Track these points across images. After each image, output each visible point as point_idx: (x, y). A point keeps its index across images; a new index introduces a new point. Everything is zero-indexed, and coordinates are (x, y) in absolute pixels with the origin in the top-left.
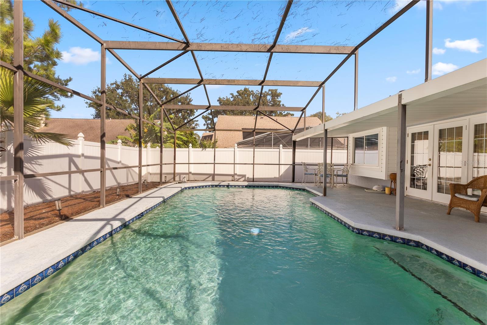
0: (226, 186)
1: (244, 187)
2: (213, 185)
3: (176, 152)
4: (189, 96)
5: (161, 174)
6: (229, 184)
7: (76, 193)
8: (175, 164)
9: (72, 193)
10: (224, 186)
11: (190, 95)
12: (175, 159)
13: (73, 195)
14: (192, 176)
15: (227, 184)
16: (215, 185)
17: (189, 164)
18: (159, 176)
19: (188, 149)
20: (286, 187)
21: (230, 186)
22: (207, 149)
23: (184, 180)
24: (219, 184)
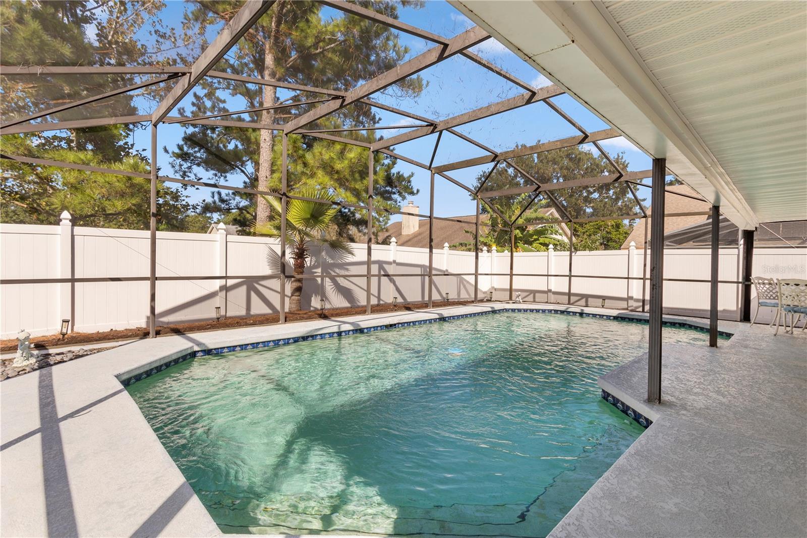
0: (578, 314)
1: (612, 318)
2: (558, 311)
3: (514, 258)
4: (622, 158)
5: (511, 290)
6: (582, 310)
7: (386, 303)
8: (511, 275)
9: (381, 302)
10: (575, 313)
11: (623, 155)
12: (511, 268)
13: (382, 305)
14: (553, 296)
15: (579, 311)
16: (560, 311)
17: (548, 276)
18: (509, 293)
19: (546, 253)
20: (700, 327)
21: (584, 315)
22: (578, 252)
23: (518, 299)
24: (567, 309)
